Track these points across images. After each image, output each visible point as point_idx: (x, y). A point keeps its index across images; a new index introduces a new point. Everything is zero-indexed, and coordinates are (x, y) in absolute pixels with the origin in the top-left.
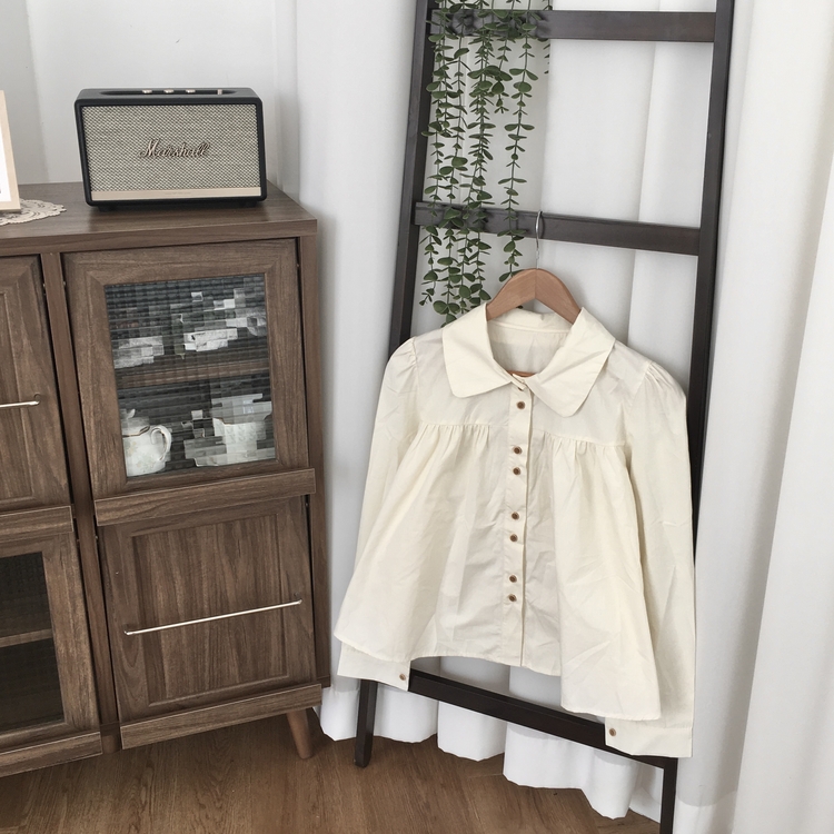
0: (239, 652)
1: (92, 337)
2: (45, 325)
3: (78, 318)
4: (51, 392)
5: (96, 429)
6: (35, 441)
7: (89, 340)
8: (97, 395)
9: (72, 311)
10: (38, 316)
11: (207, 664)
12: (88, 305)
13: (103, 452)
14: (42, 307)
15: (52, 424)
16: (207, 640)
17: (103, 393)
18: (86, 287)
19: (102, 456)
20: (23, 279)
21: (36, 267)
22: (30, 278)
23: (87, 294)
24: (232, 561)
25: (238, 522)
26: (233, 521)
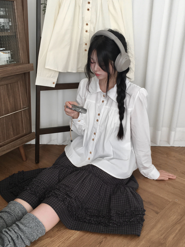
0: (12, 127)
11: (5, 132)
16: (5, 124)
24: (9, 97)
25: (9, 84)
26: (8, 84)
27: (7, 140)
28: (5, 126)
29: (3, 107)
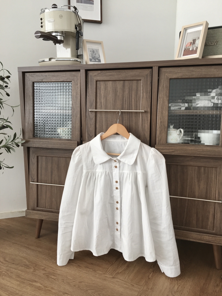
0: (197, 216)
1: (163, 94)
2: (151, 90)
3: (160, 88)
4: (149, 110)
5: (160, 124)
6: (142, 125)
7: (163, 95)
8: (162, 113)
9: (159, 85)
10: (149, 87)
12: (164, 84)
13: (161, 132)
14: (151, 84)
15: (148, 121)
17: (164, 113)
18: (164, 78)
19: (160, 133)
20: (147, 75)
21: (151, 72)
22: (149, 75)
23: (164, 81)
24: (199, 181)
25: (203, 167)
26: (201, 167)
27: (185, 226)
28: (186, 210)
29: (188, 189)
